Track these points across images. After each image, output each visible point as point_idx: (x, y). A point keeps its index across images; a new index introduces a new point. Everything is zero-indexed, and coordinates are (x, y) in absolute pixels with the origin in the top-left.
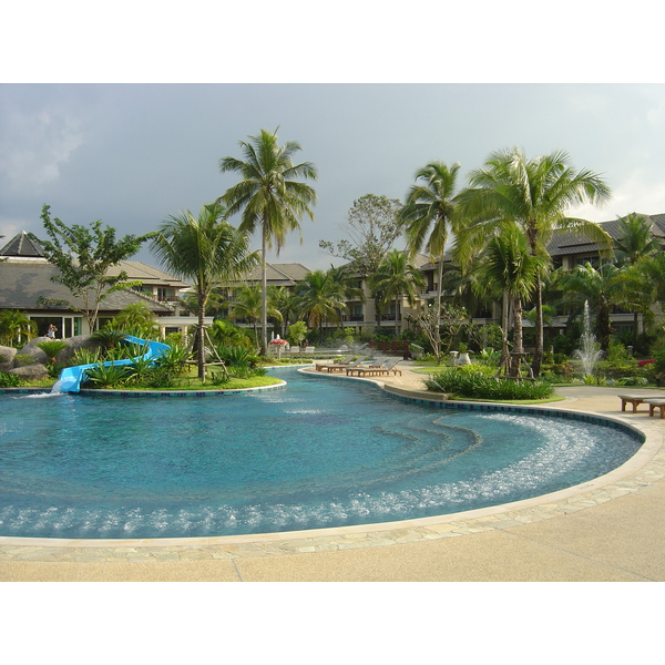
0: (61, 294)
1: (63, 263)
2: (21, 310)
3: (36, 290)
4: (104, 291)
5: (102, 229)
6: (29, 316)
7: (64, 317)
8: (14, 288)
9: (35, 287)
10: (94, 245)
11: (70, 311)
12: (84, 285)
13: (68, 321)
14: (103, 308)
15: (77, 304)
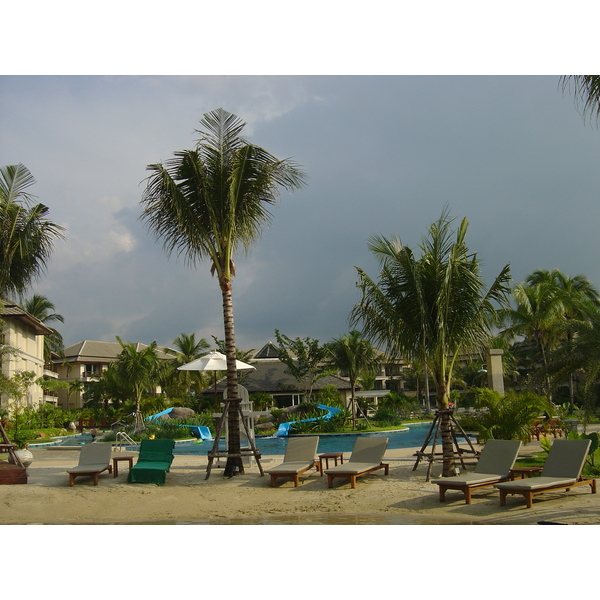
0: (291, 381)
1: (290, 362)
2: (267, 392)
3: (277, 379)
4: (315, 378)
5: (311, 341)
6: (272, 396)
7: (293, 395)
8: (263, 378)
9: (276, 378)
10: (307, 351)
11: (296, 391)
12: (302, 375)
13: (296, 397)
14: (316, 388)
15: (299, 386)
